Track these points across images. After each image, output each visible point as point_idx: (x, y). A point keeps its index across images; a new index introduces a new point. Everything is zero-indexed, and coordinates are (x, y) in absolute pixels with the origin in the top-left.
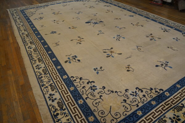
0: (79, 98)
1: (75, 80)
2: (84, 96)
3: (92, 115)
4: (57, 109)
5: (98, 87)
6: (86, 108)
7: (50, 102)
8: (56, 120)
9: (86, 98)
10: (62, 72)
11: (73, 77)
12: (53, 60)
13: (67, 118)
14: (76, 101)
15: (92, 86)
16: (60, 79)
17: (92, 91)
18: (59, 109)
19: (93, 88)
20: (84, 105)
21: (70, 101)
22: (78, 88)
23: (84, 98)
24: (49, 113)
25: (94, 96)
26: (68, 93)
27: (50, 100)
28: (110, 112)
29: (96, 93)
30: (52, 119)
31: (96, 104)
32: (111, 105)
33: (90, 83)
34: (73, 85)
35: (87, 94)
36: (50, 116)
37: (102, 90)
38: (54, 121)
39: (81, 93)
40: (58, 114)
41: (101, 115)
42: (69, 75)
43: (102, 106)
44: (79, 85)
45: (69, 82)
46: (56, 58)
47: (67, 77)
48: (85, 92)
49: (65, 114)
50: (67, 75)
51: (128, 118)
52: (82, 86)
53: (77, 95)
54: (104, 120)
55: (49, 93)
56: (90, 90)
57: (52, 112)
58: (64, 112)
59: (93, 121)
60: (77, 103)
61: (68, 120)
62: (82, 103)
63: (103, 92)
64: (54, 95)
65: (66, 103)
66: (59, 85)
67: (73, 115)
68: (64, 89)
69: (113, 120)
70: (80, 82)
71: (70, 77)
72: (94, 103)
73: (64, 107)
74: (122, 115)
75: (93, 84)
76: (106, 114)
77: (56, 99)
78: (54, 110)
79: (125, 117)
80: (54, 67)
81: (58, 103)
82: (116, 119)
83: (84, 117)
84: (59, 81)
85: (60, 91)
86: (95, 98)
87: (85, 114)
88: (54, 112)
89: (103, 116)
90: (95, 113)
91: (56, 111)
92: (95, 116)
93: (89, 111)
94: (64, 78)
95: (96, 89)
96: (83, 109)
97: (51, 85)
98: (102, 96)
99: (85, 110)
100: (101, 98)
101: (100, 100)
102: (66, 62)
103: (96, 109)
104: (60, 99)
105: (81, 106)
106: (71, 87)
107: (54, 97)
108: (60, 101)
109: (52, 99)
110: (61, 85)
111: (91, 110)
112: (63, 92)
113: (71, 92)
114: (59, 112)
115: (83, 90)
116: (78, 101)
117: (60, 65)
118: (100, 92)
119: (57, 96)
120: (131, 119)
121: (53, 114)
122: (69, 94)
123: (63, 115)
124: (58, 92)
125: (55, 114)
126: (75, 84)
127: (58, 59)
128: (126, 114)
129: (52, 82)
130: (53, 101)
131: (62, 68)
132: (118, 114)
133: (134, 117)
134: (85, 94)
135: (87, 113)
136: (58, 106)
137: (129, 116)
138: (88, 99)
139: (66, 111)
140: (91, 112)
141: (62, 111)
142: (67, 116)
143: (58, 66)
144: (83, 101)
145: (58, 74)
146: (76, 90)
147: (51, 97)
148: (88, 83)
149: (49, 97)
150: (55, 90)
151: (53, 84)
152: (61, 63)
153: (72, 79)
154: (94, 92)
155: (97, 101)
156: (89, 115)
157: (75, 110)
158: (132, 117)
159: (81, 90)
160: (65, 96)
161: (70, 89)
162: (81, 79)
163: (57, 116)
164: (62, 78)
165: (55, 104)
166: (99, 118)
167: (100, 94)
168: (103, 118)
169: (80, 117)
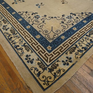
0: (26, 25)
1: (22, 14)
2: (31, 23)
3: (38, 34)
4: (11, 34)
5: (40, 16)
6: (33, 30)
7: (4, 31)
8: (10, 42)
9: (32, 24)
10: (11, 10)
11: (20, 12)
12: (2, 3)
13: (19, 39)
14: (25, 27)
15: (36, 16)
16: (10, 15)
17: (36, 19)
18: (12, 34)
19: (37, 17)
20: (31, 29)
21: (20, 27)
22: (25, 19)
23: (31, 24)
24: (5, 38)
25: (39, 22)
26: (17, 23)
27: (4, 29)
28: (52, 30)
29: (39, 20)
30: (7, 41)
31: (40, 27)
32: (52, 26)
33: (34, 14)
34: (21, 17)
35: (33, 21)
36: (6, 40)
37: (44, 17)
38: (9, 42)
39: (28, 22)
40: (11, 38)
41: (45, 33)
42: (17, 11)
43: (45, 27)
44: (26, 17)
45: (17, 16)
46: (5, 2)
47: (15, 13)
48: (31, 20)
49: (17, 36)
50: (15, 12)
51: (66, 33)
52: (28, 17)
53: (24, 23)
54: (48, 36)
55: (3, 25)
56: (35, 19)
57: (7, 37)
58: (16, 35)
59: (39, 38)
60: (26, 28)
61: (20, 40)
62: (29, 28)
63: (45, 18)
64: (6, 26)
65: (17, 30)
66: (10, 19)
67: (23, 37)
68: (14, 21)
69: (55, 35)
70: (26, 15)
71: (18, 12)
72: (39, 27)
73: (16, 32)
74: (61, 31)
75: (36, 14)
76: (49, 32)
77: (8, 28)
78: (8, 35)
79: (64, 32)
80: (4, 8)
81: (11, 30)
82: (57, 34)
83: (32, 36)
84: (10, 16)
85: (11, 23)
86: (39, 23)
87: (33, 34)
88: (8, 37)
89: (47, 33)
90: (40, 33)
91: (9, 36)
92: (40, 35)
93: (36, 32)
94: (13, 14)
95: (39, 17)
96: (30, 31)
97: (3, 20)
98: (44, 21)
99: (32, 32)
100: (44, 23)
101: (44, 24)
102: (13, 3)
103: (41, 30)
104: (12, 28)
105: (29, 30)
106: (19, 18)
107: (7, 27)
108: (12, 29)
109: (6, 29)
110: (11, 19)
111: (37, 31)
112: (14, 23)
113: (20, 22)
114: (12, 36)
115: (29, 19)
116: (26, 26)
117: (9, 6)
118: (42, 19)
119: (9, 26)
120: (68, 33)
121: (7, 38)
122: (19, 23)
123: (16, 37)
124: (10, 24)
125: (10, 38)
126: (22, 16)
127: (7, 3)
128: (64, 31)
129: (4, 18)
130: (6, 30)
131: (11, 8)
132: (58, 31)
133: (71, 32)
134: (31, 22)
135: (34, 33)
136: (11, 32)
137: (67, 32)
138: (33, 24)
139: (18, 35)
140: (37, 32)
141: (15, 35)
142: (19, 37)
143: (7, 7)
144: (30, 27)
145: (8, 12)
146: (23, 20)
147: (4, 28)
148: (32, 14)
149: (3, 28)
150: (7, 23)
151: (5, 19)
152: (9, 5)
153: (19, 14)
154: (38, 19)
155: (41, 25)
156: (36, 34)
157: (24, 33)
158: (70, 32)
159: (28, 20)
160: (16, 25)
161: (19, 20)
162: (26, 12)
163: (12, 39)
164: (12, 14)
165: (9, 31)
166: (44, 36)
167: (43, 20)
168: (47, 35)
169: (29, 36)
